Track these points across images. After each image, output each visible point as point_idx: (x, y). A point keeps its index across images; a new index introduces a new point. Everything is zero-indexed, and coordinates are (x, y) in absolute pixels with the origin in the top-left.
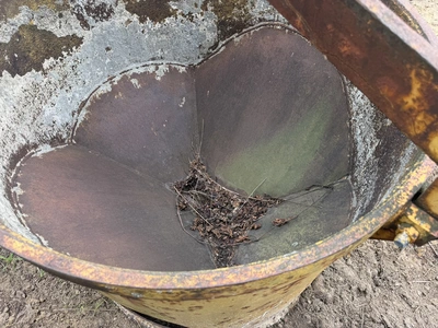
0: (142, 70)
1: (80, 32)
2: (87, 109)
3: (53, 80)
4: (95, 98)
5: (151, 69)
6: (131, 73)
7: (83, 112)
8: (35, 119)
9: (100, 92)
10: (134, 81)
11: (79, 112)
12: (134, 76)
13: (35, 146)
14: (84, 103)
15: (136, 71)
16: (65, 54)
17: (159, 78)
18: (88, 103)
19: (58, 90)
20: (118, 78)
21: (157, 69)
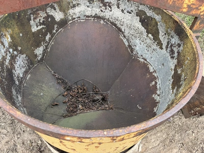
0: (158, 87)
1: (164, 47)
2: (144, 62)
3: (147, 41)
4: (148, 64)
5: (158, 92)
6: (157, 81)
7: (142, 60)
8: (133, 35)
9: (150, 67)
10: (153, 83)
11: (143, 58)
12: (156, 83)
13: (125, 37)
14: (146, 60)
15: (158, 84)
16: (156, 43)
17: (153, 96)
18: (146, 62)
19: (145, 45)
20: (155, 75)
21: (158, 95)
